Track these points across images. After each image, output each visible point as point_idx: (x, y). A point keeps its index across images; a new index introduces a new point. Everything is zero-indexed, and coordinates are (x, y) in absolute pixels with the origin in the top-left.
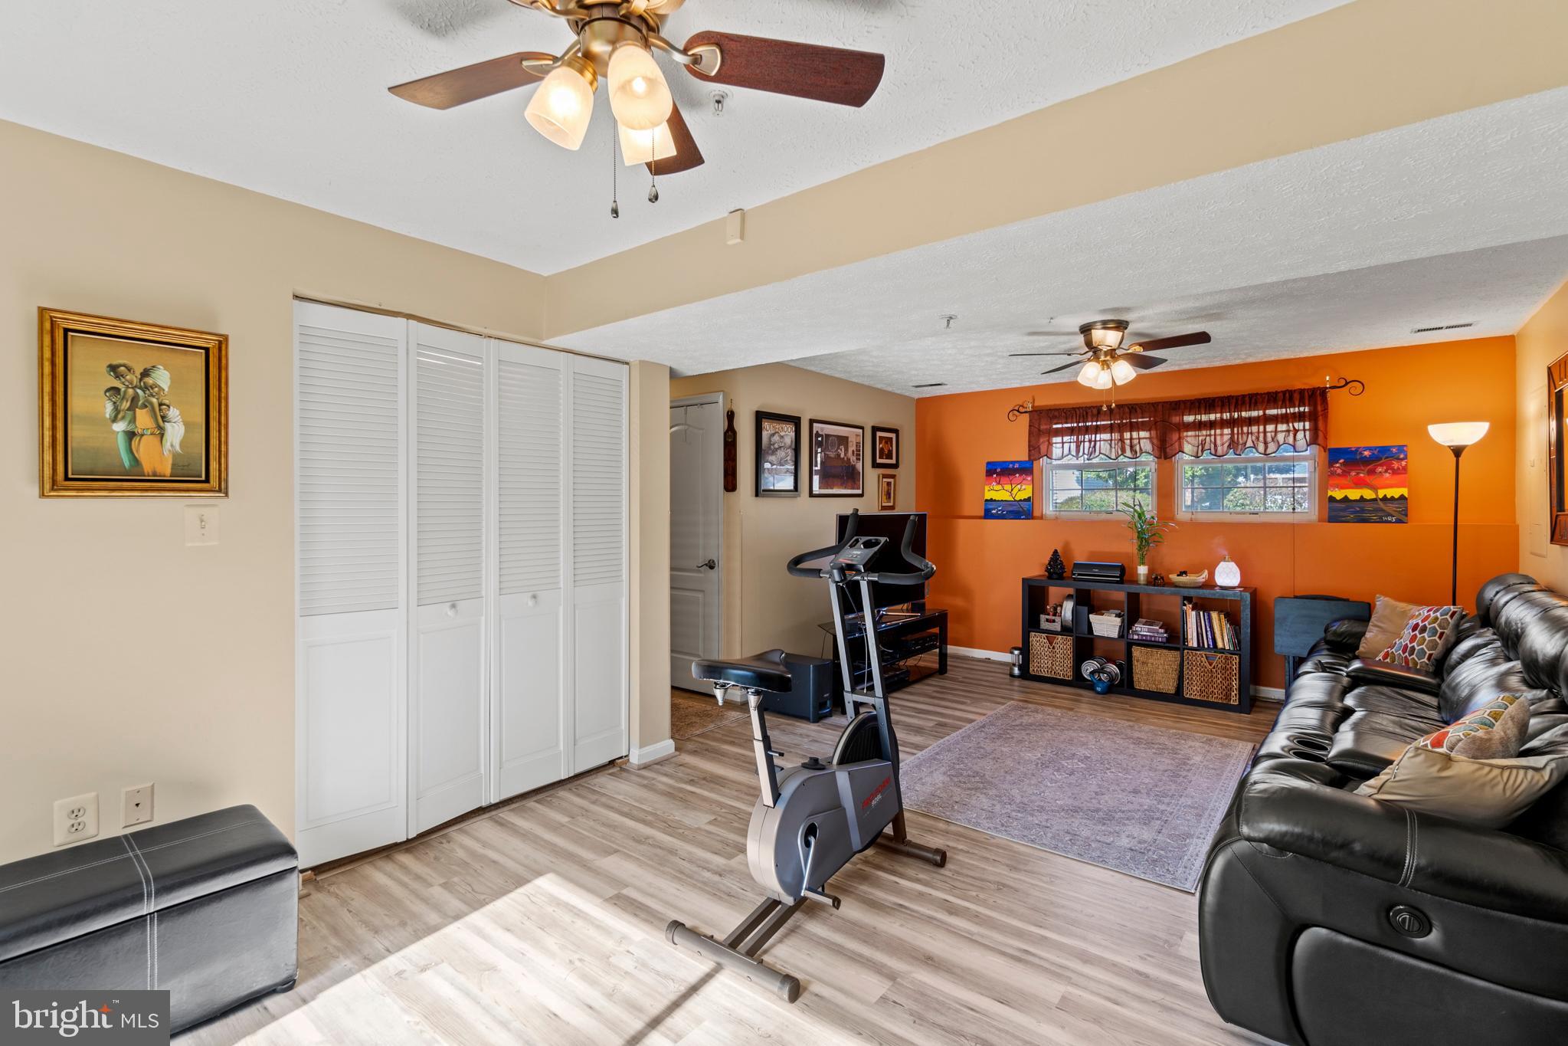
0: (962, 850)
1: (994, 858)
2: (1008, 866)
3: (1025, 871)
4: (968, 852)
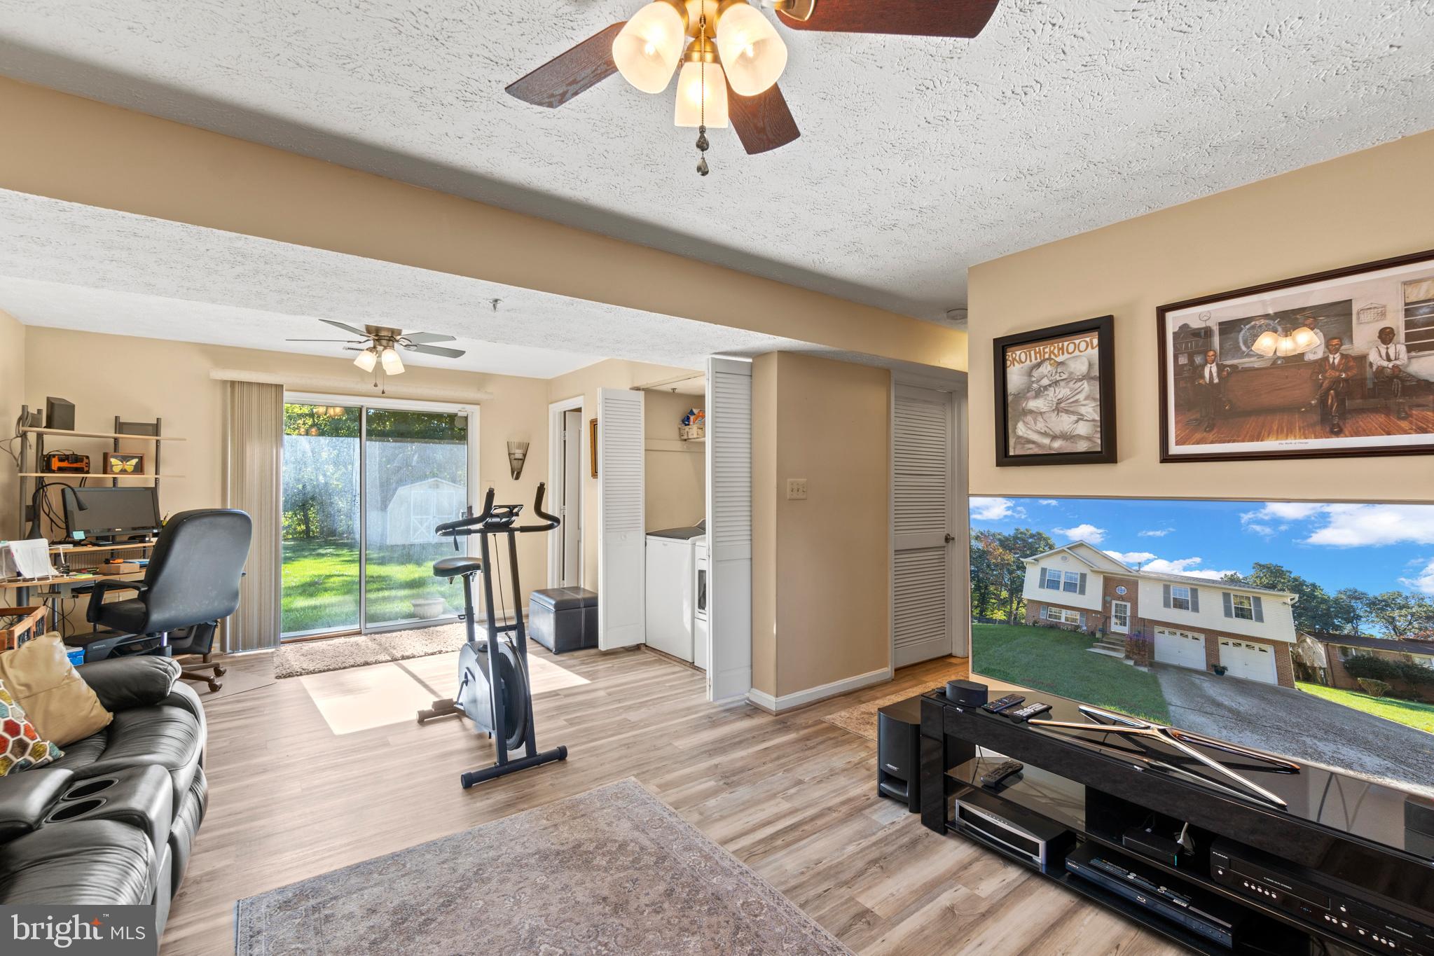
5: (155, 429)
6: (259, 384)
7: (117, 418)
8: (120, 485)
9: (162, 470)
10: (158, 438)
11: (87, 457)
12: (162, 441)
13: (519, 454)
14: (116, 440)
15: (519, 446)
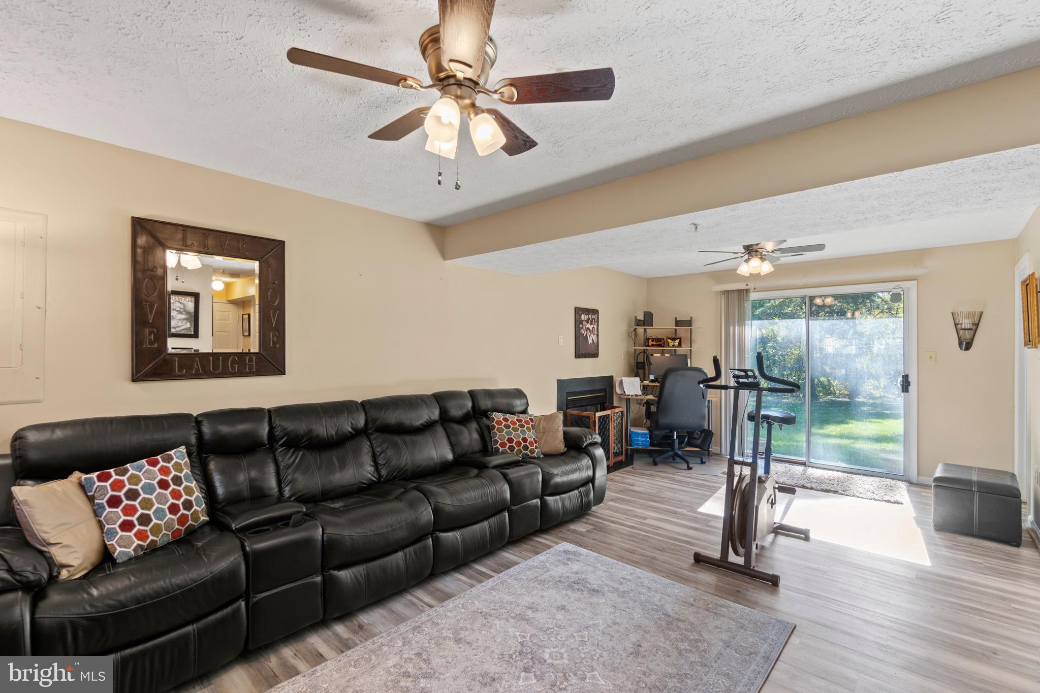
0: (685, 570)
1: (664, 564)
2: (657, 560)
3: (647, 556)
4: (681, 568)
5: (689, 323)
6: (737, 291)
7: (676, 318)
8: (678, 353)
9: (693, 345)
10: (691, 328)
11: (663, 339)
12: (693, 330)
13: (966, 323)
14: (675, 329)
15: (970, 315)
